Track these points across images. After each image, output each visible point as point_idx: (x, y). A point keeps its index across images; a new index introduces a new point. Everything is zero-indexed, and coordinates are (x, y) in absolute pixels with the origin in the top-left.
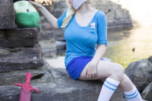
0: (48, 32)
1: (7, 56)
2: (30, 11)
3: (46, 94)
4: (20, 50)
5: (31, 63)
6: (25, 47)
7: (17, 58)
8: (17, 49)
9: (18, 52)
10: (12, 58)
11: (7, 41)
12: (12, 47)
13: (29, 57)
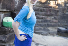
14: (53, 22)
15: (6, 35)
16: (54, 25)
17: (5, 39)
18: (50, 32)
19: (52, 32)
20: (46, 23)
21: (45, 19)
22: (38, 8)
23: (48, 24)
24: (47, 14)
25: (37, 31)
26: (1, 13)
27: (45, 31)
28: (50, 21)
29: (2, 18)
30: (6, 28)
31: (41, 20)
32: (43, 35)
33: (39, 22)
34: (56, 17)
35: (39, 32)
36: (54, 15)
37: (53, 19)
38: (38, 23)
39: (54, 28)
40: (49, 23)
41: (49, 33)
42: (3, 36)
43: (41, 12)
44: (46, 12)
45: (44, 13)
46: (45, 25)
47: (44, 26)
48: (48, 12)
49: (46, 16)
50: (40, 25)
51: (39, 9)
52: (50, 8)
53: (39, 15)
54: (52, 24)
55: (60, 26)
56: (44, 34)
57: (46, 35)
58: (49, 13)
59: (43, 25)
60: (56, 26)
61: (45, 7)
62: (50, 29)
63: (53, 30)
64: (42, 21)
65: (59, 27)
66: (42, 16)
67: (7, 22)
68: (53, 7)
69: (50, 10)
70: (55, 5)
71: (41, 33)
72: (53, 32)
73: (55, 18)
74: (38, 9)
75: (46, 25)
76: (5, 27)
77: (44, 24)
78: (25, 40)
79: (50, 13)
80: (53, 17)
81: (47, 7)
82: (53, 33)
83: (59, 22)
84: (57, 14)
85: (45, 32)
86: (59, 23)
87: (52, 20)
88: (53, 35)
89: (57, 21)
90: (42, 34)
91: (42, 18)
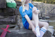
1: (2, 19)
2: (12, 2)
3: (13, 33)
4: (8, 17)
5: (11, 22)
6: (10, 16)
7: (6, 20)
8: (7, 16)
9: (7, 18)
10: (4, 20)
11: (3, 13)
12: (5, 16)
13: (11, 20)
15: (13, 17)
17: (13, 20)
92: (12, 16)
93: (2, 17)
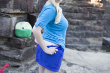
0: (97, 32)
5: (14, 58)
14: (95, 29)
16: (98, 34)
18: (90, 45)
19: (94, 45)
20: (84, 32)
21: (82, 25)
22: (70, 7)
23: (86, 33)
24: (85, 17)
25: (69, 44)
26: (13, 15)
27: (82, 44)
28: (89, 28)
29: (13, 24)
30: (21, 40)
31: (75, 27)
32: (78, 50)
33: (73, 30)
34: (100, 21)
35: (72, 45)
36: (97, 19)
37: (95, 24)
38: (71, 31)
39: (98, 39)
40: (89, 31)
41: (89, 47)
42: (15, 51)
43: (75, 14)
44: (84, 13)
45: (80, 15)
46: (82, 34)
47: (81, 36)
48: (87, 13)
49: (84, 21)
50: (75, 35)
51: (73, 9)
52: (90, 8)
53: (73, 19)
54: (94, 32)
55: (107, 36)
56: (80, 49)
57: (84, 50)
58: (88, 16)
59: (80, 34)
60: (100, 35)
61: (82, 6)
62: (90, 40)
63: (96, 43)
64: (77, 28)
65: (105, 38)
66: (77, 20)
67: (22, 29)
68: (95, 5)
69: (89, 11)
70: (98, 2)
71: (76, 46)
72: (96, 45)
73: (98, 23)
74: (71, 9)
75: (84, 34)
76: (18, 37)
77: (80, 32)
78: (55, 53)
79: (90, 16)
80: (95, 22)
81: (85, 6)
82: (96, 47)
83: (105, 29)
84: (101, 17)
85: (82, 46)
86: (105, 32)
87: (93, 26)
88: (96, 50)
89: (102, 28)
90: (78, 48)
91: (78, 24)
92: (21, 49)
93: (7, 48)
